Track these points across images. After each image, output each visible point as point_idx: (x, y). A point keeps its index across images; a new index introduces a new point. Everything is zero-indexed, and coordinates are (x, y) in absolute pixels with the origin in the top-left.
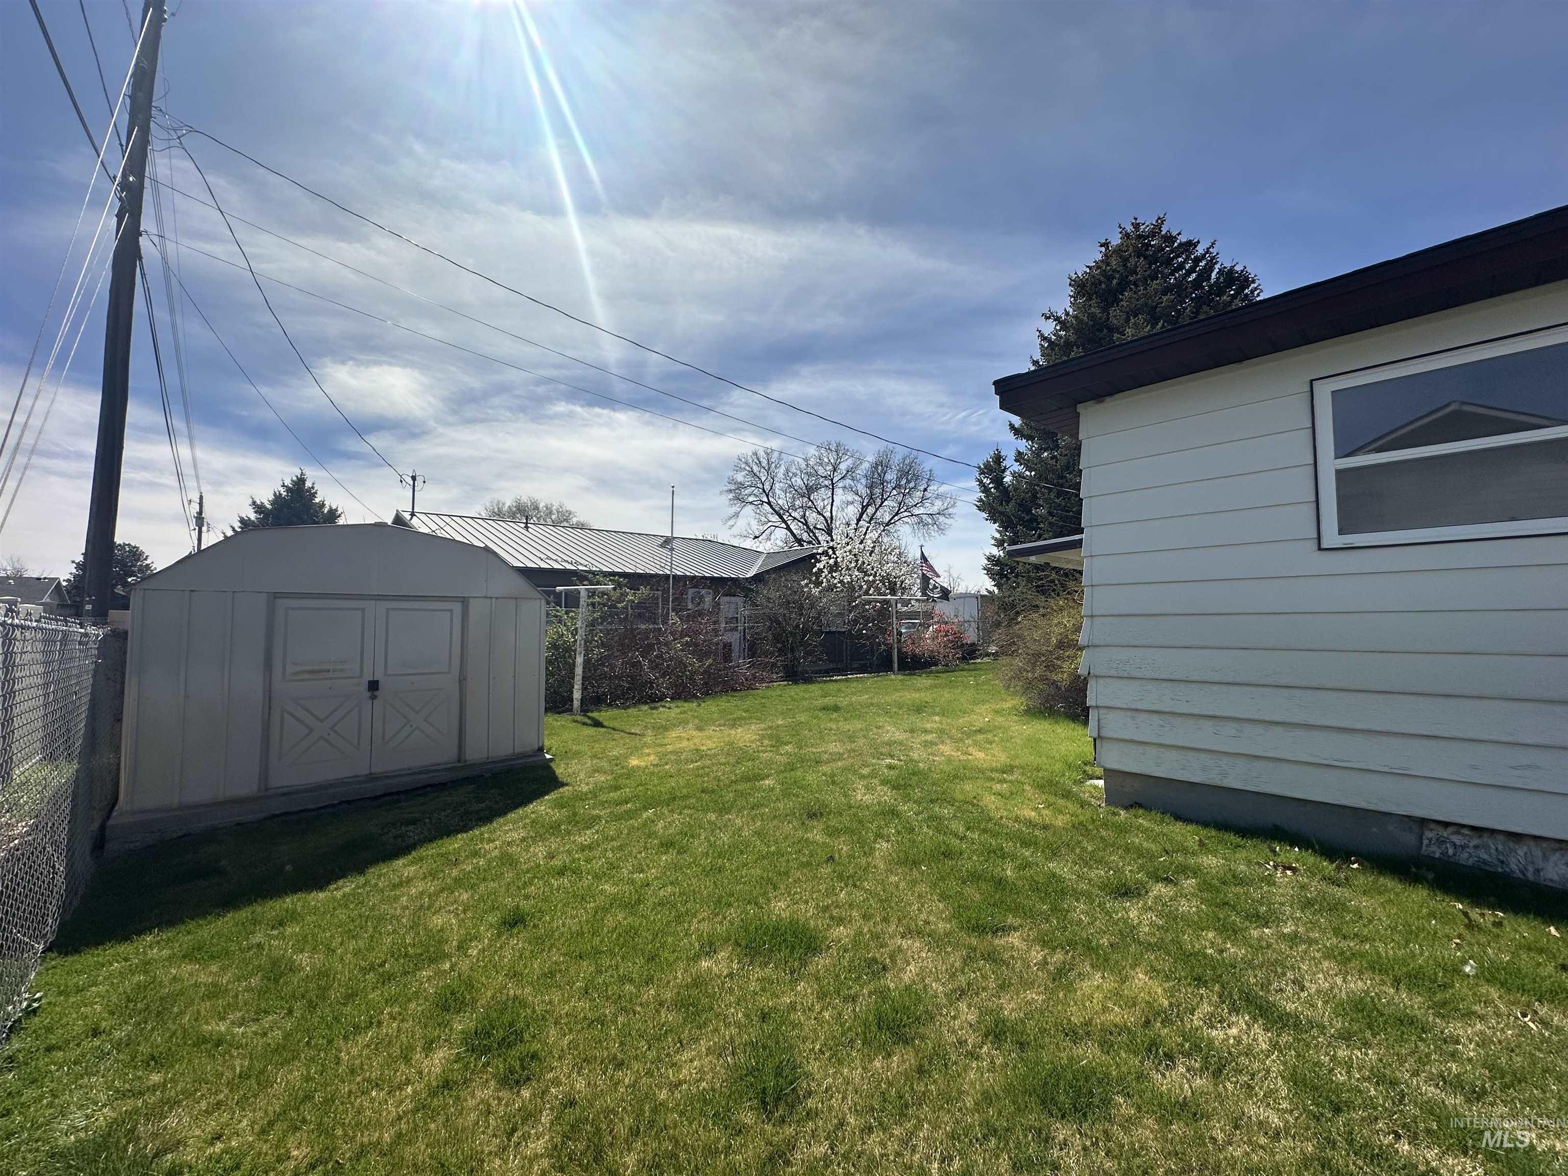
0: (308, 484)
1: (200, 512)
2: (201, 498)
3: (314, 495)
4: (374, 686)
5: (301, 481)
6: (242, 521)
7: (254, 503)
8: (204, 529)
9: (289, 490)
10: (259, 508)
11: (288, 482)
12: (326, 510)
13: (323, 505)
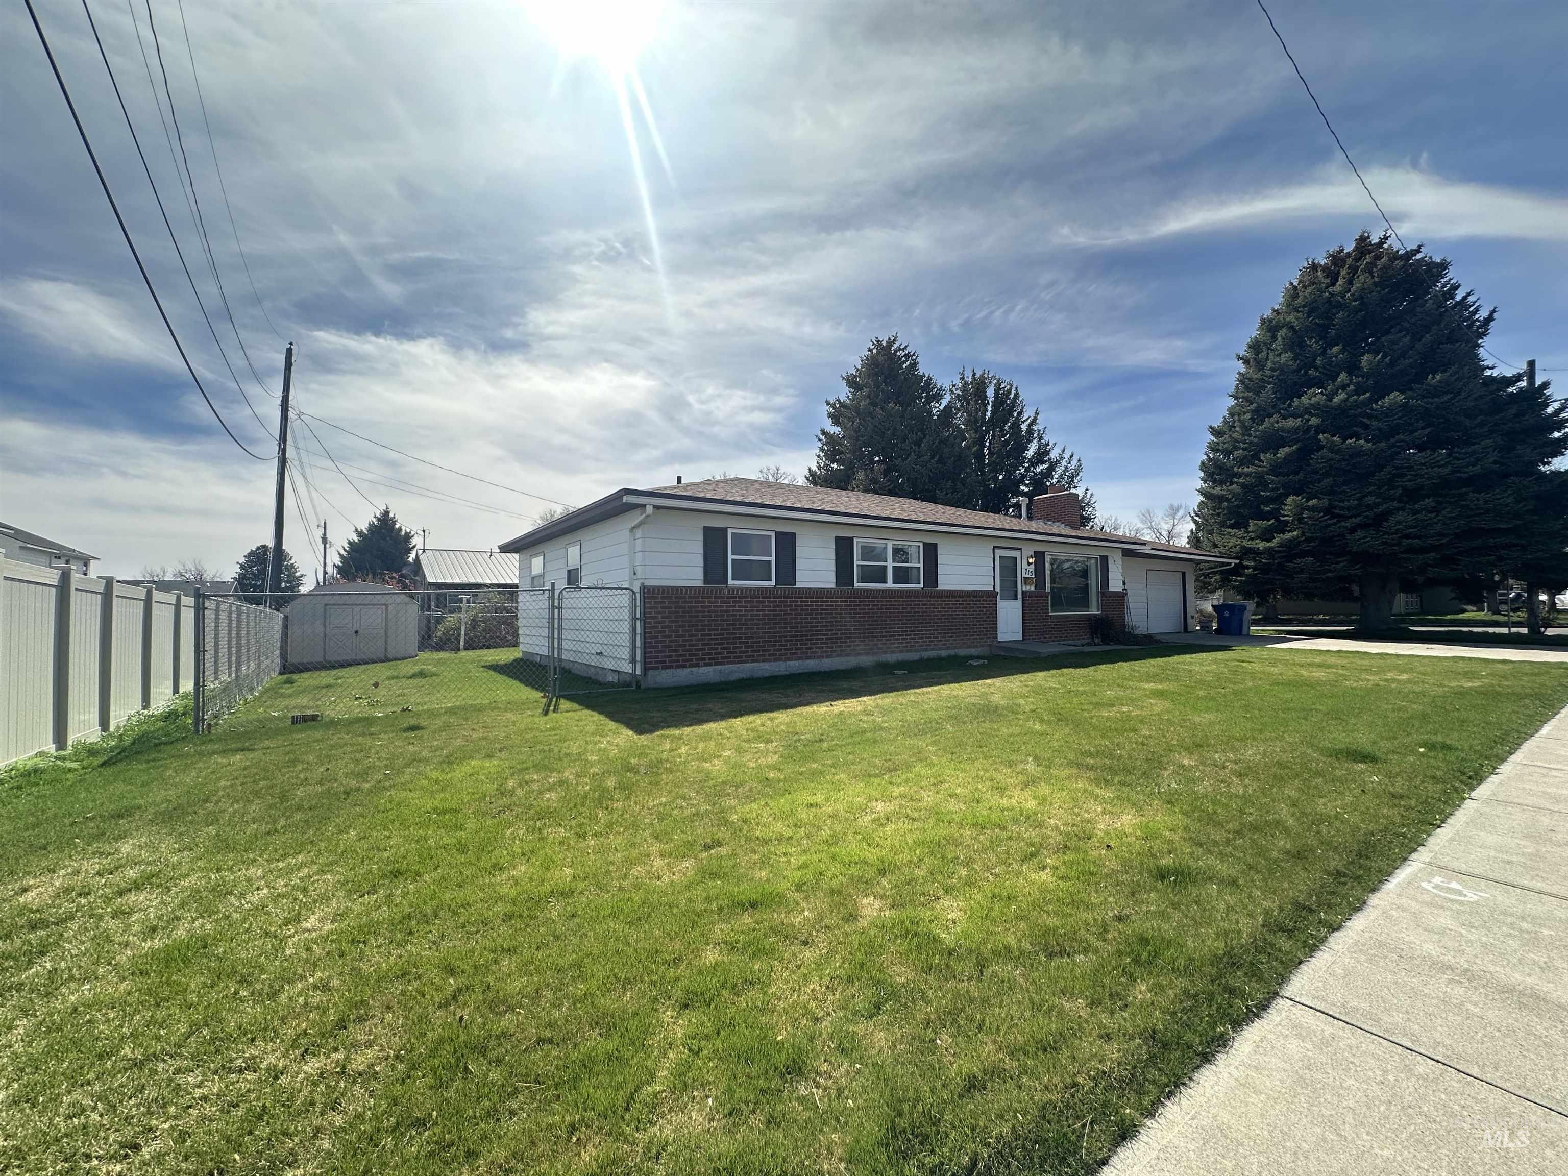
0: (391, 515)
1: (325, 534)
2: (325, 523)
3: (394, 523)
4: (356, 632)
5: (387, 513)
6: (350, 543)
7: (356, 530)
8: (328, 546)
9: (379, 520)
10: (360, 533)
11: (378, 515)
12: (403, 533)
13: (400, 529)
